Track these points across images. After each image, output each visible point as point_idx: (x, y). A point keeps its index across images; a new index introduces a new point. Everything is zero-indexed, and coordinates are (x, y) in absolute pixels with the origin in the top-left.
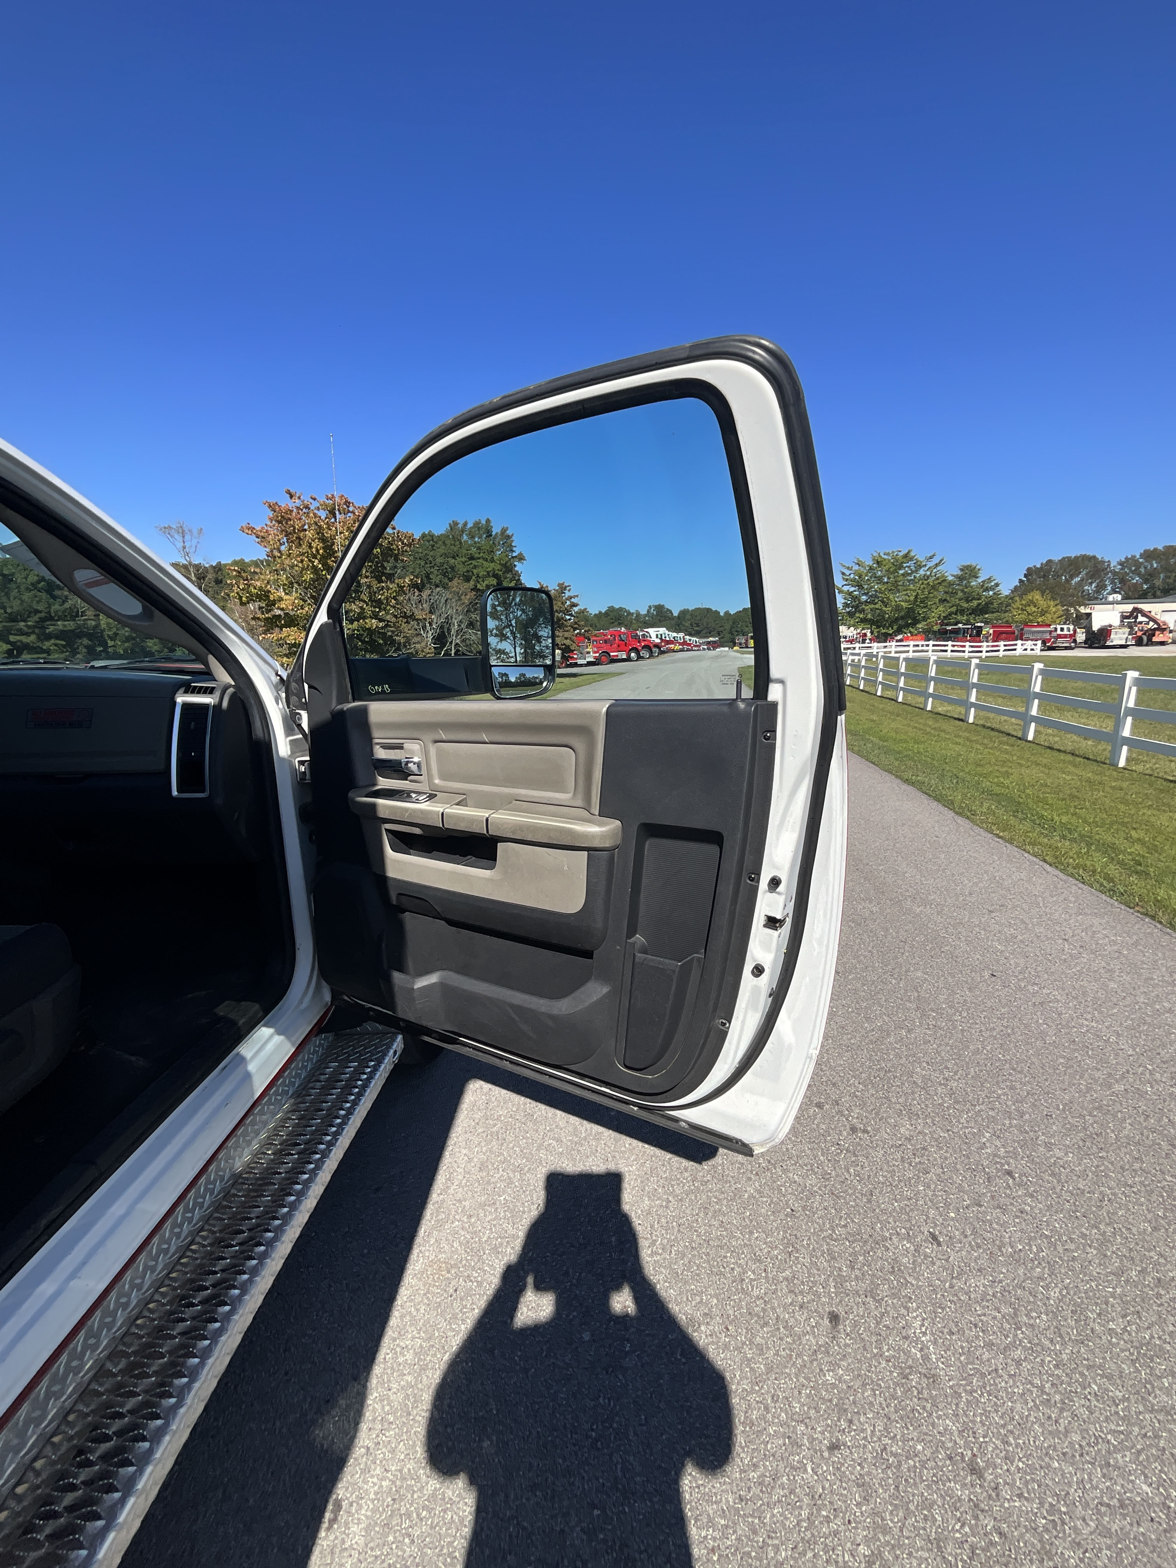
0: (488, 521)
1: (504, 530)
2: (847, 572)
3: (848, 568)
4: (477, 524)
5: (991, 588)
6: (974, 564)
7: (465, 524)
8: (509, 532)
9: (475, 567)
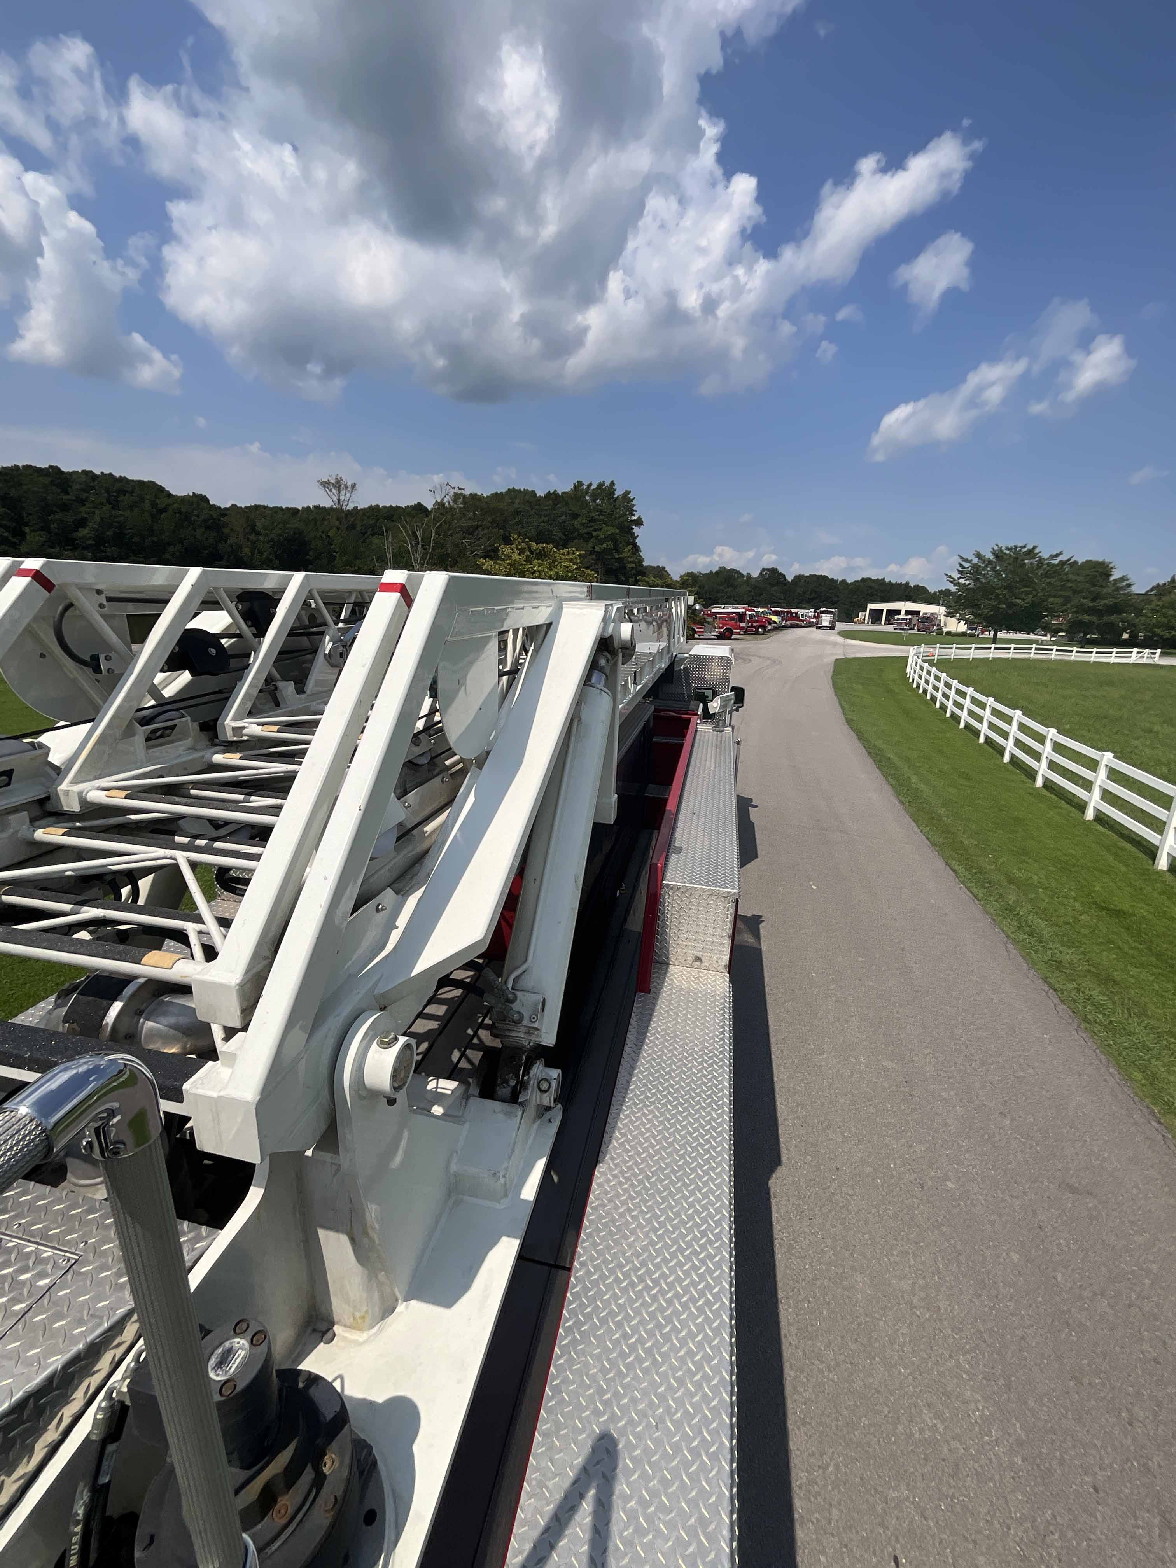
0: (612, 483)
1: (627, 493)
2: (966, 565)
3: (967, 561)
4: (601, 485)
5: (1122, 588)
6: (1107, 560)
7: (591, 485)
8: (631, 496)
9: (595, 530)
